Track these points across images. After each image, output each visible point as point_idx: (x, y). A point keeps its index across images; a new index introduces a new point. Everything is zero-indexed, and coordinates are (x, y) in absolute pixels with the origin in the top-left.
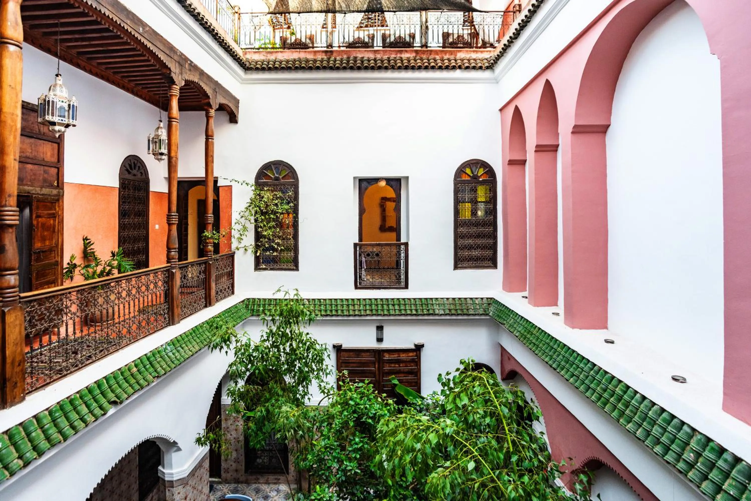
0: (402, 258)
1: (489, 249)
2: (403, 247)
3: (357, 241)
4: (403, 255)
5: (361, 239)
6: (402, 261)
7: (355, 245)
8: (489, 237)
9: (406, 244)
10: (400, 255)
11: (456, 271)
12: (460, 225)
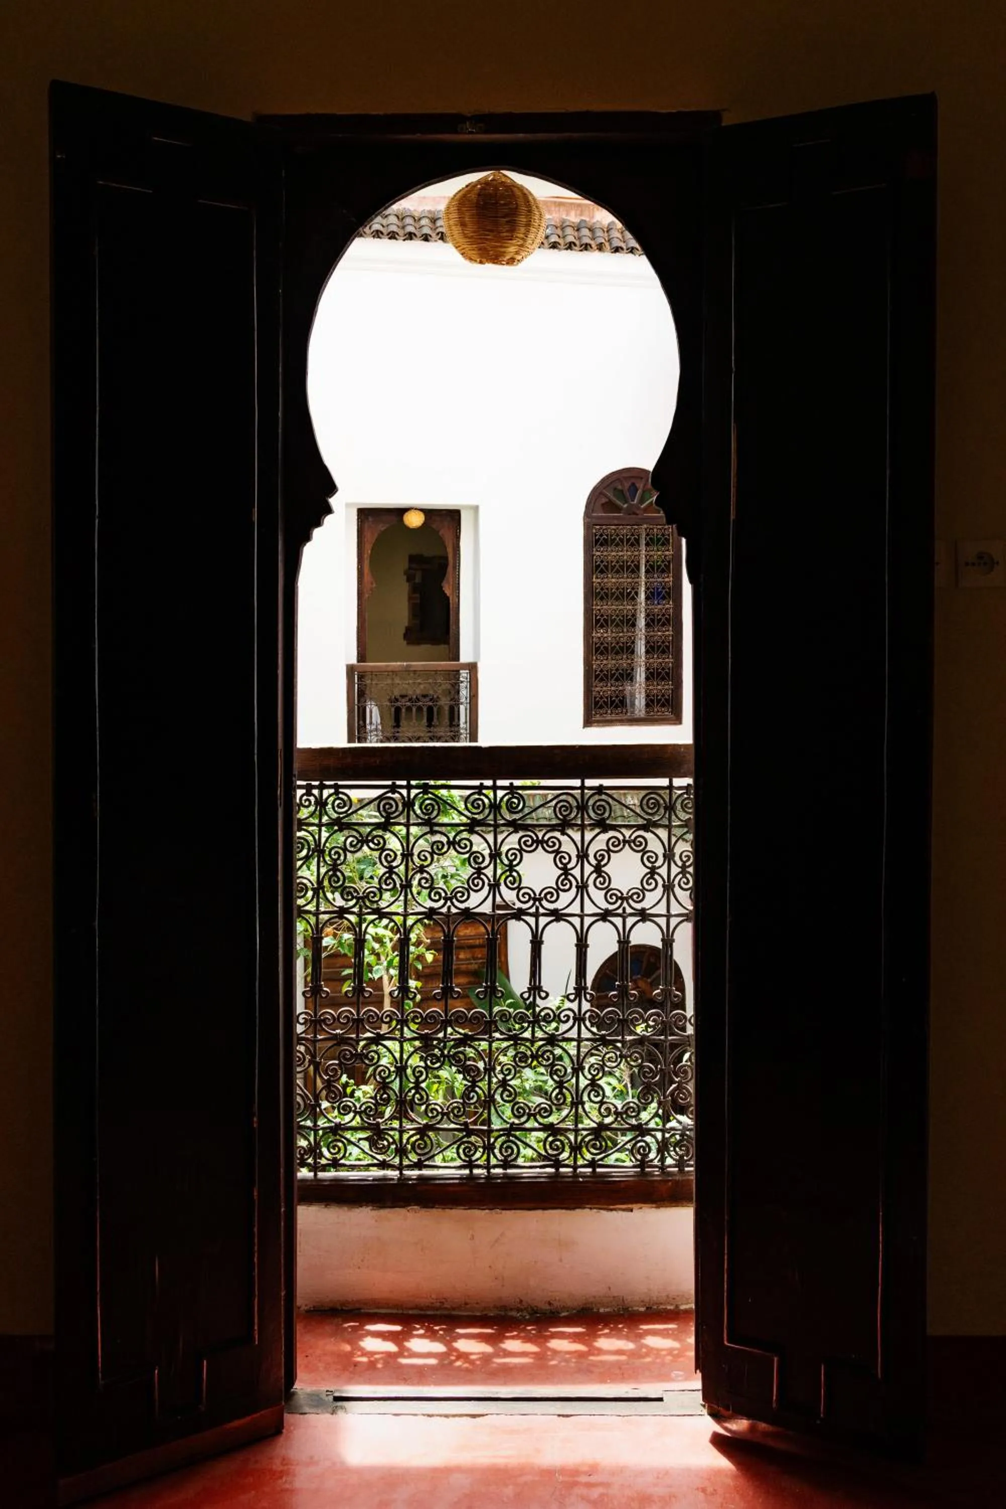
0: (463, 700)
1: (663, 679)
2: (464, 674)
3: (353, 660)
4: (464, 693)
5: (361, 657)
6: (462, 708)
7: (350, 670)
8: (663, 652)
9: (473, 668)
10: (458, 692)
11: (589, 729)
12: (598, 621)
